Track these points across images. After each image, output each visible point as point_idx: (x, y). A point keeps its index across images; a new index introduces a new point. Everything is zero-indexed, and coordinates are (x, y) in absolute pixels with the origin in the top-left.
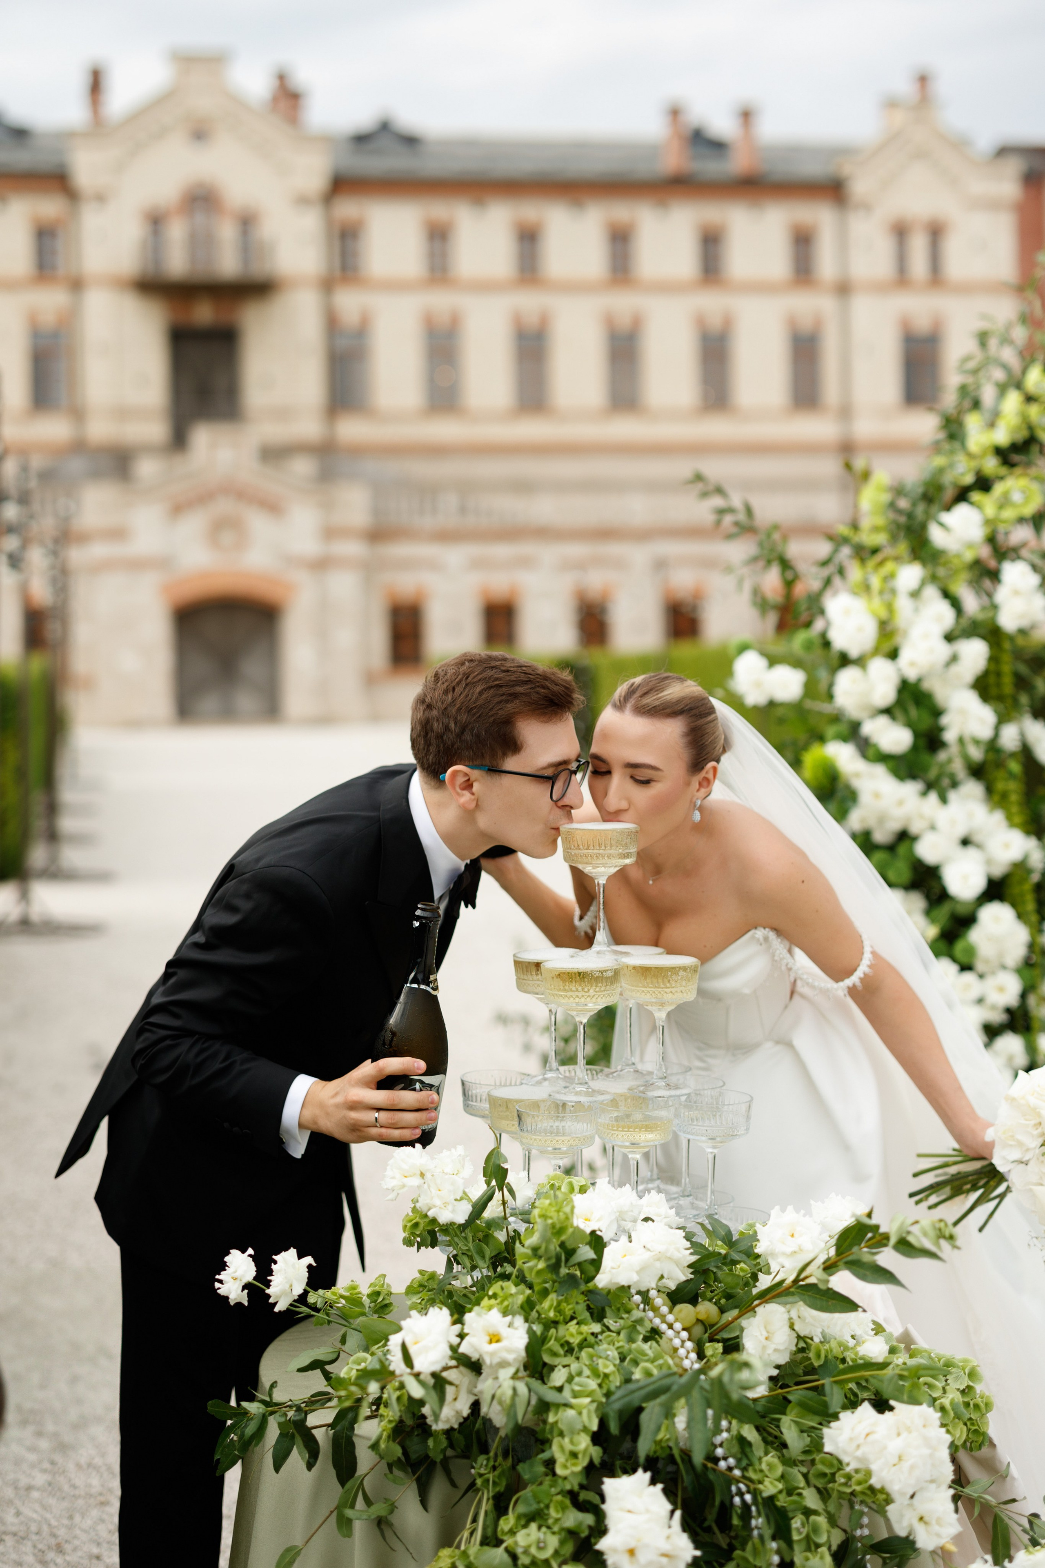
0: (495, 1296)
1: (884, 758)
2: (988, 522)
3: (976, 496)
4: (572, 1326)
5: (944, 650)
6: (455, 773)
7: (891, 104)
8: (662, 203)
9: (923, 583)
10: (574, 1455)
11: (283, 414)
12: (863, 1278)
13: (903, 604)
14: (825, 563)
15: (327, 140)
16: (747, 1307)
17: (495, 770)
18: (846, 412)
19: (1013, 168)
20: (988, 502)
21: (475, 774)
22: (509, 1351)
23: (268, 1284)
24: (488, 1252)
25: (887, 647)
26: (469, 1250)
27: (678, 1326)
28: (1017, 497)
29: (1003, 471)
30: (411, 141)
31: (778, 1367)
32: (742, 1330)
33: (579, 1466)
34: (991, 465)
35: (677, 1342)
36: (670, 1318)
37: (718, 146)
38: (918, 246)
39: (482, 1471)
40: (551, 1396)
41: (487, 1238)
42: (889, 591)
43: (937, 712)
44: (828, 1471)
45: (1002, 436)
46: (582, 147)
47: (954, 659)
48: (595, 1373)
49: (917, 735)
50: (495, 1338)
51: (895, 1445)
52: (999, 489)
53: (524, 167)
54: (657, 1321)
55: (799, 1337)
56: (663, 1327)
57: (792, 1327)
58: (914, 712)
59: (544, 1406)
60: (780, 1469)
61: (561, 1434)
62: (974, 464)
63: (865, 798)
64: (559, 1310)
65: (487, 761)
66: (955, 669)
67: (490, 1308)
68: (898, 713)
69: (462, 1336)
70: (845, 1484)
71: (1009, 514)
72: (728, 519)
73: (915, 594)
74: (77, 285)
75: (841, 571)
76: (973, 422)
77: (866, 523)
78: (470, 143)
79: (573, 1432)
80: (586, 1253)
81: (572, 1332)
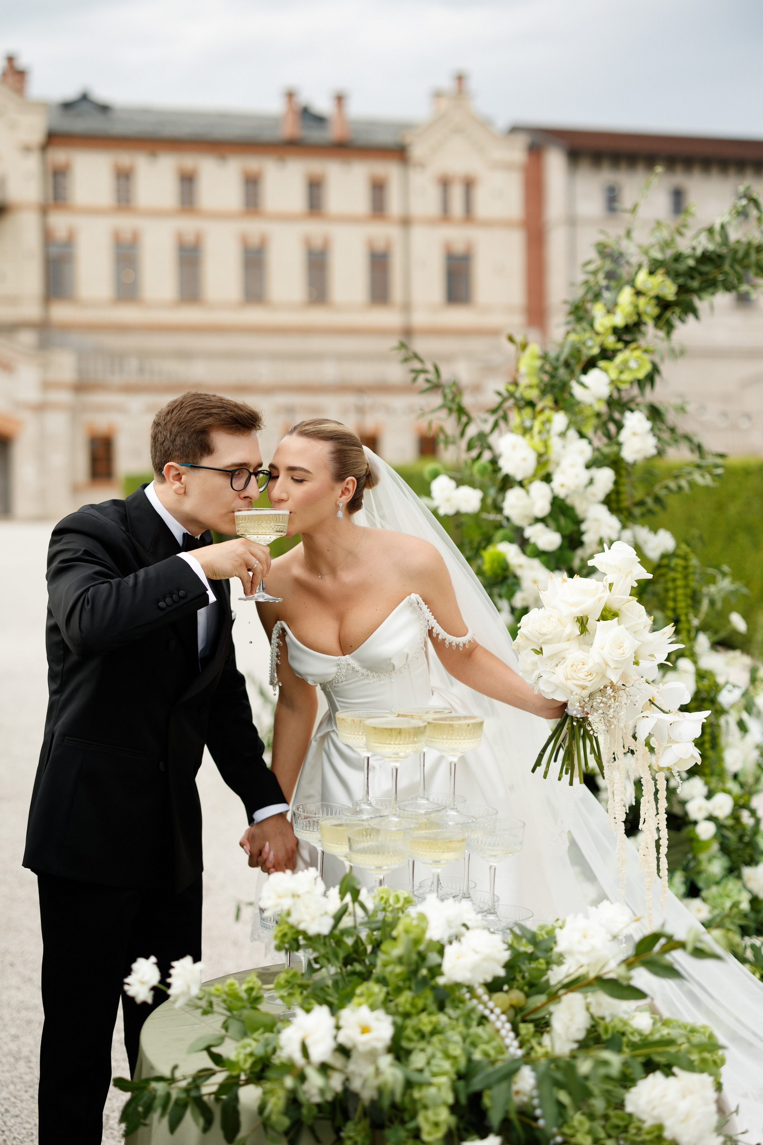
0: (361, 995)
1: (539, 554)
2: (612, 382)
3: (602, 364)
4: (424, 1017)
5: (585, 475)
6: (170, 465)
7: (438, 95)
8: (282, 159)
9: (568, 428)
10: (436, 1124)
12: (656, 973)
13: (555, 442)
14: (494, 411)
15: (44, 105)
16: (554, 997)
17: (195, 467)
18: (407, 307)
19: (521, 141)
20: (612, 367)
21: (183, 469)
22: (378, 1039)
23: (169, 986)
24: (342, 954)
25: (543, 473)
26: (327, 953)
27: (498, 1011)
28: (633, 364)
29: (620, 345)
30: (104, 109)
31: (577, 1042)
32: (551, 1014)
33: (440, 1134)
34: (611, 341)
35: (499, 1024)
36: (491, 1004)
37: (320, 120)
38: (457, 193)
39: (352, 1134)
40: (416, 1077)
41: (339, 942)
42: (545, 431)
43: (578, 522)
44: (621, 1123)
45: (619, 320)
46: (224, 116)
47: (591, 482)
48: (447, 1056)
49: (564, 537)
50: (365, 1030)
51: (683, 1106)
52: (620, 358)
53: (184, 131)
54: (481, 1007)
55: (592, 1017)
56: (487, 1012)
57: (588, 1009)
58: (563, 521)
59: (409, 1085)
60: (587, 1125)
61: (425, 1107)
62: (598, 340)
63: (526, 583)
64: (413, 1005)
65: (190, 460)
66: (591, 489)
67: (360, 1005)
68: (550, 522)
69: (338, 1028)
70: (636, 1134)
71: (627, 376)
72: (422, 377)
73: (563, 435)
75: (505, 418)
76: (598, 310)
77: (524, 382)
78: (146, 112)
79: (436, 1106)
80: (433, 958)
81: (425, 1022)
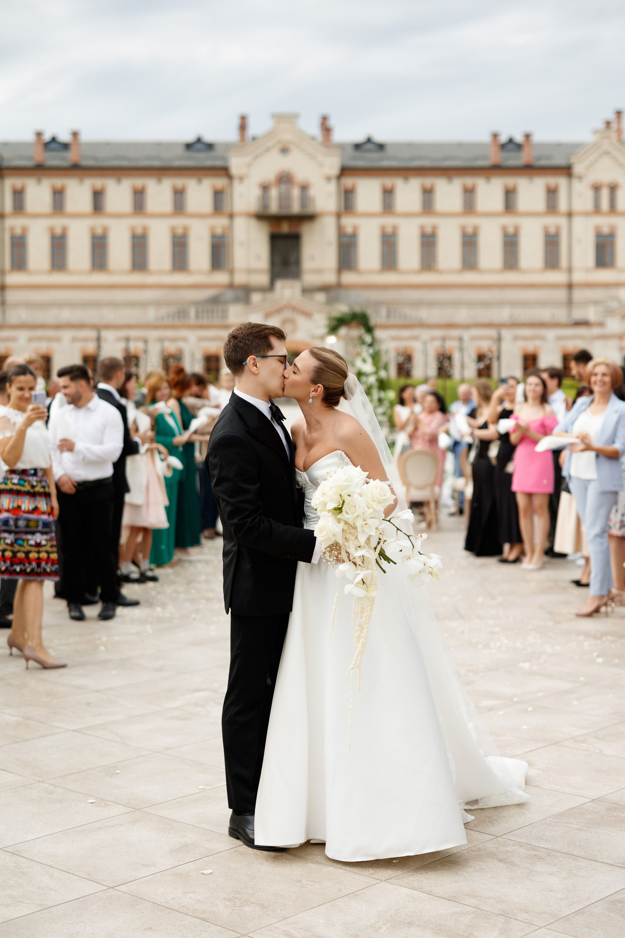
6: (251, 358)
7: (595, 131)
8: (488, 178)
11: (319, 271)
17: (264, 357)
18: (570, 270)
21: (258, 359)
30: (381, 147)
37: (519, 147)
38: (605, 194)
65: (262, 354)
74: (231, 216)
